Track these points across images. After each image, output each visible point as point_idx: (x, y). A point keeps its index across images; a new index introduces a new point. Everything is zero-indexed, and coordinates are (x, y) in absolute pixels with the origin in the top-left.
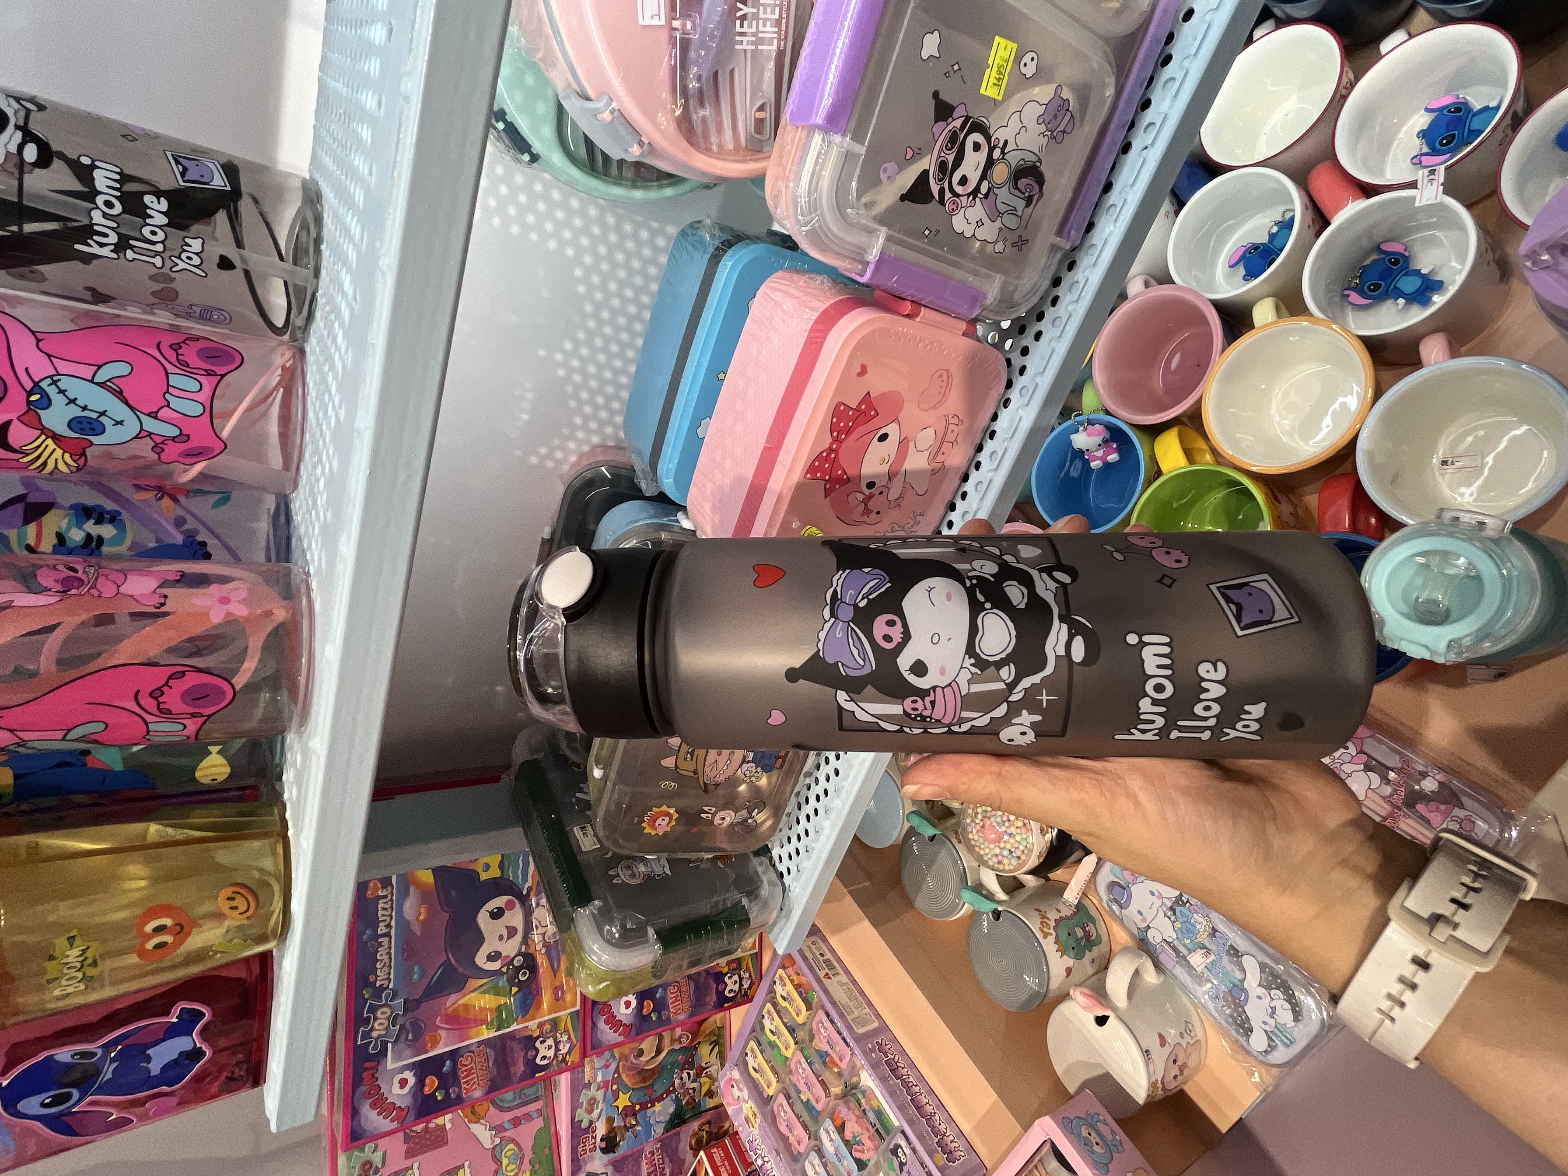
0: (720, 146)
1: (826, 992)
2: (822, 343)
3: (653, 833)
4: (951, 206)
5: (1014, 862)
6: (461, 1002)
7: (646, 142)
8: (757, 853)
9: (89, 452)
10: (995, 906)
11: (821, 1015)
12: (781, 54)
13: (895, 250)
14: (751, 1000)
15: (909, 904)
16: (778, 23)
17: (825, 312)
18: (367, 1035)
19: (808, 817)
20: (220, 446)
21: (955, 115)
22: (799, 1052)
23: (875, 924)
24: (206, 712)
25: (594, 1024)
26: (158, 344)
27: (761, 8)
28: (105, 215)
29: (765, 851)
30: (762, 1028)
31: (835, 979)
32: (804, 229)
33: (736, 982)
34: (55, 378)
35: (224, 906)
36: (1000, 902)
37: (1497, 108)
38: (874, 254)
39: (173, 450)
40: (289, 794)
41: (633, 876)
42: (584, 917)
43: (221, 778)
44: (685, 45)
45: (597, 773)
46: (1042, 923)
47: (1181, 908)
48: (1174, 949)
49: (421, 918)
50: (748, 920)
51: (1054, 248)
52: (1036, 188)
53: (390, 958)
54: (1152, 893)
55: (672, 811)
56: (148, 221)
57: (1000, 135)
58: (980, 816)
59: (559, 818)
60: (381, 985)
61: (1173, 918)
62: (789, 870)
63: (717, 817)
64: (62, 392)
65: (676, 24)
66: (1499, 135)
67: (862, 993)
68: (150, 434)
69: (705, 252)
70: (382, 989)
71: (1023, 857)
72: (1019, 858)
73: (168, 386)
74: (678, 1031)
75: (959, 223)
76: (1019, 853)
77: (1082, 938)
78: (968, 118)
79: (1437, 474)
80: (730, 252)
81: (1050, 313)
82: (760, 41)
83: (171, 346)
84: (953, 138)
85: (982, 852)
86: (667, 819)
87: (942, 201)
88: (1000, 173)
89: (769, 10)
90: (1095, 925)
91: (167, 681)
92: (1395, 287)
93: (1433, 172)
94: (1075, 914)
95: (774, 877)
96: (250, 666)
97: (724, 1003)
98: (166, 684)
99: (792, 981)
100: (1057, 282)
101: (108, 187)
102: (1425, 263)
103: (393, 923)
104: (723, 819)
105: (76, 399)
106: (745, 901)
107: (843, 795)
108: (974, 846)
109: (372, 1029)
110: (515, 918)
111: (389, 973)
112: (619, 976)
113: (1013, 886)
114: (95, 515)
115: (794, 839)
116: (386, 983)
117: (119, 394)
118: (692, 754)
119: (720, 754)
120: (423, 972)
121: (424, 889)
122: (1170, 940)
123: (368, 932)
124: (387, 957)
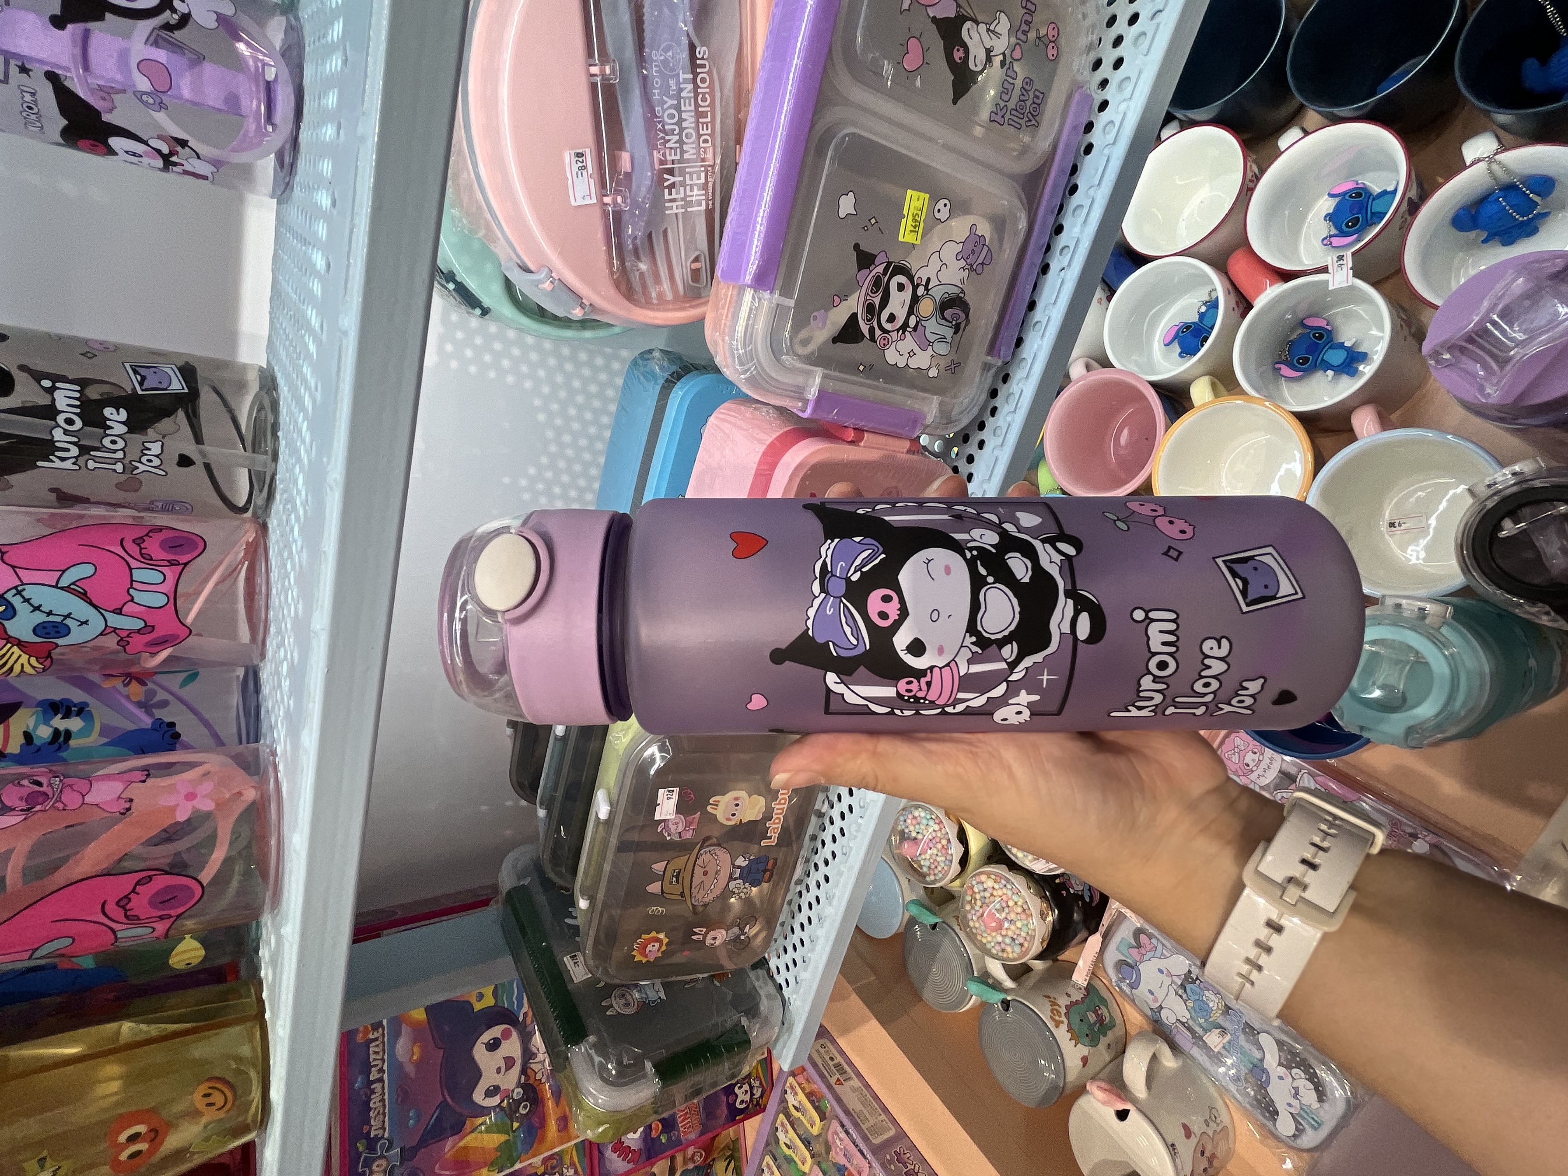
0: (660, 295)
1: (839, 1100)
2: (771, 476)
3: (644, 960)
4: (883, 342)
5: (1017, 949)
6: (461, 1144)
7: (587, 304)
8: (755, 967)
9: (55, 654)
10: (1002, 996)
11: (835, 1124)
12: (709, 213)
13: (831, 386)
14: (764, 1110)
15: (917, 997)
16: (705, 187)
17: (771, 445)
19: (802, 926)
20: (184, 632)
21: (876, 263)
22: (815, 1167)
23: (884, 1023)
24: (173, 912)
25: (602, 1154)
26: (122, 541)
27: (687, 176)
28: (66, 432)
29: (762, 963)
30: (777, 1141)
31: (846, 1084)
32: (742, 376)
33: (746, 1092)
34: (20, 588)
35: (199, 1103)
36: (1006, 991)
37: (1395, 192)
38: (812, 393)
39: (138, 642)
40: (265, 972)
41: (627, 1005)
42: (579, 1053)
43: (195, 962)
44: (618, 216)
45: (583, 904)
46: (1052, 1011)
47: (1192, 986)
48: (1189, 1029)
49: (415, 1058)
50: (748, 1042)
51: (986, 367)
52: (963, 316)
53: (384, 1105)
54: (1161, 971)
55: (661, 936)
56: (108, 432)
57: (922, 275)
58: (979, 903)
59: (548, 947)
60: (376, 1136)
61: (1184, 996)
62: (787, 981)
63: (709, 937)
64: (27, 601)
65: (607, 200)
66: (1398, 221)
67: (876, 1097)
68: (115, 630)
69: (656, 383)
70: (377, 1139)
71: (1026, 945)
72: (1022, 945)
73: (132, 581)
74: (691, 1150)
75: (891, 356)
76: (1021, 940)
77: (1095, 1024)
78: (889, 264)
79: (1387, 537)
80: (679, 384)
81: (990, 422)
82: (689, 204)
83: (134, 541)
84: (877, 282)
85: (984, 941)
86: (657, 945)
87: (873, 339)
88: (926, 307)
89: (695, 176)
90: (1107, 1008)
91: (135, 888)
92: (1323, 360)
93: (1341, 258)
94: (1085, 997)
95: (772, 990)
96: (218, 855)
97: (737, 1115)
98: (133, 891)
99: (803, 1089)
100: (994, 393)
101: (68, 405)
102: (1348, 336)
103: (385, 1067)
104: (715, 938)
105: (41, 606)
106: (744, 1021)
107: (835, 902)
108: (975, 935)
110: (512, 1047)
111: (384, 1121)
112: (618, 1116)
113: (1019, 972)
114: (63, 710)
115: (790, 949)
116: (380, 1132)
117: (84, 596)
118: (677, 877)
119: (705, 873)
120: (418, 1117)
121: (416, 1027)
122: (1185, 1020)
123: (359, 1079)
124: (381, 1104)
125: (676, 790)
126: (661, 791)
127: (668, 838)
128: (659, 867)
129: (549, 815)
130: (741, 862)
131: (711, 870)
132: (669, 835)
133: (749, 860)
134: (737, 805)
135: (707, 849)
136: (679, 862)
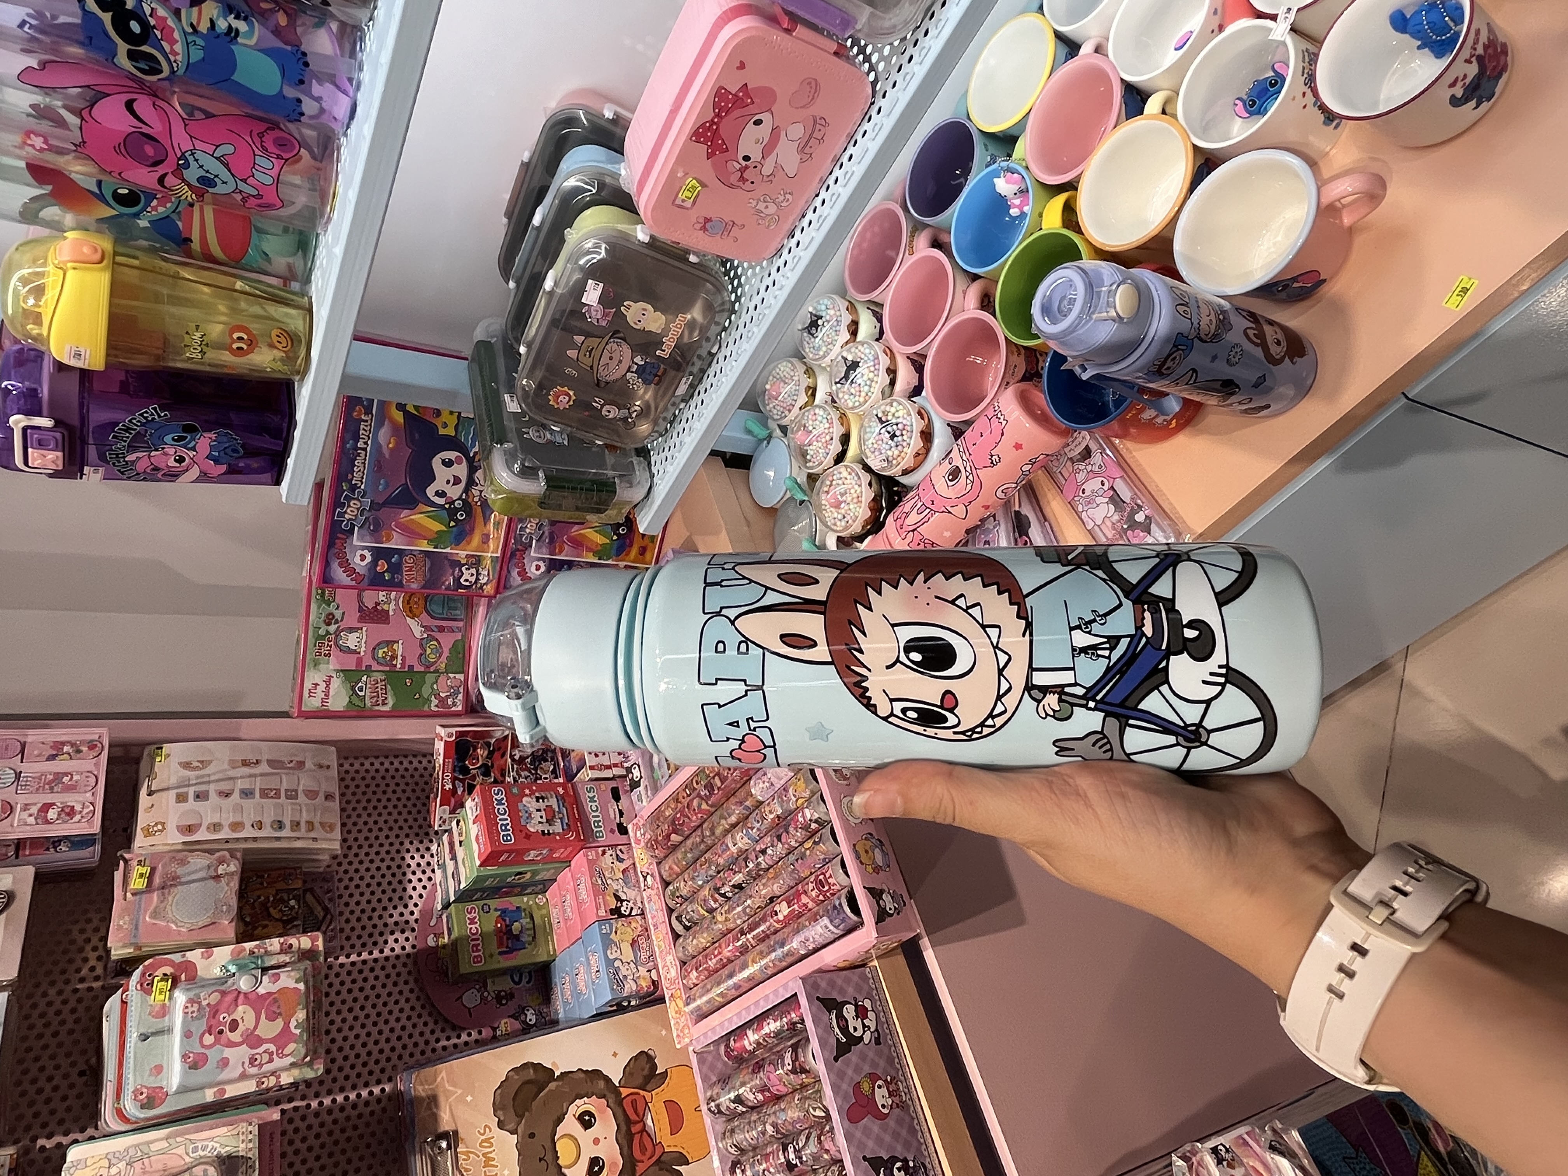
3: (556, 406)
6: (412, 517)
8: (638, 453)
18: (341, 515)
19: (678, 434)
25: (509, 571)
29: (644, 453)
35: (274, 339)
41: (539, 436)
42: (498, 451)
49: (391, 446)
50: (615, 494)
53: (364, 467)
55: (571, 393)
59: (498, 392)
60: (356, 484)
62: (659, 471)
63: (605, 409)
70: (356, 487)
76: (849, 519)
85: (826, 515)
86: (567, 398)
95: (647, 474)
103: (369, 443)
104: (610, 412)
106: (617, 480)
107: (702, 419)
109: (346, 512)
110: (461, 471)
111: (362, 478)
112: (516, 494)
115: (666, 449)
116: (359, 483)
118: (591, 352)
119: (611, 358)
120: (387, 485)
121: (394, 424)
123: (351, 442)
124: (362, 466)
125: (602, 285)
126: (590, 281)
127: (589, 320)
128: (579, 339)
129: (518, 286)
130: (638, 360)
131: (617, 356)
132: (589, 317)
133: (645, 362)
134: (644, 315)
135: (616, 340)
136: (593, 342)
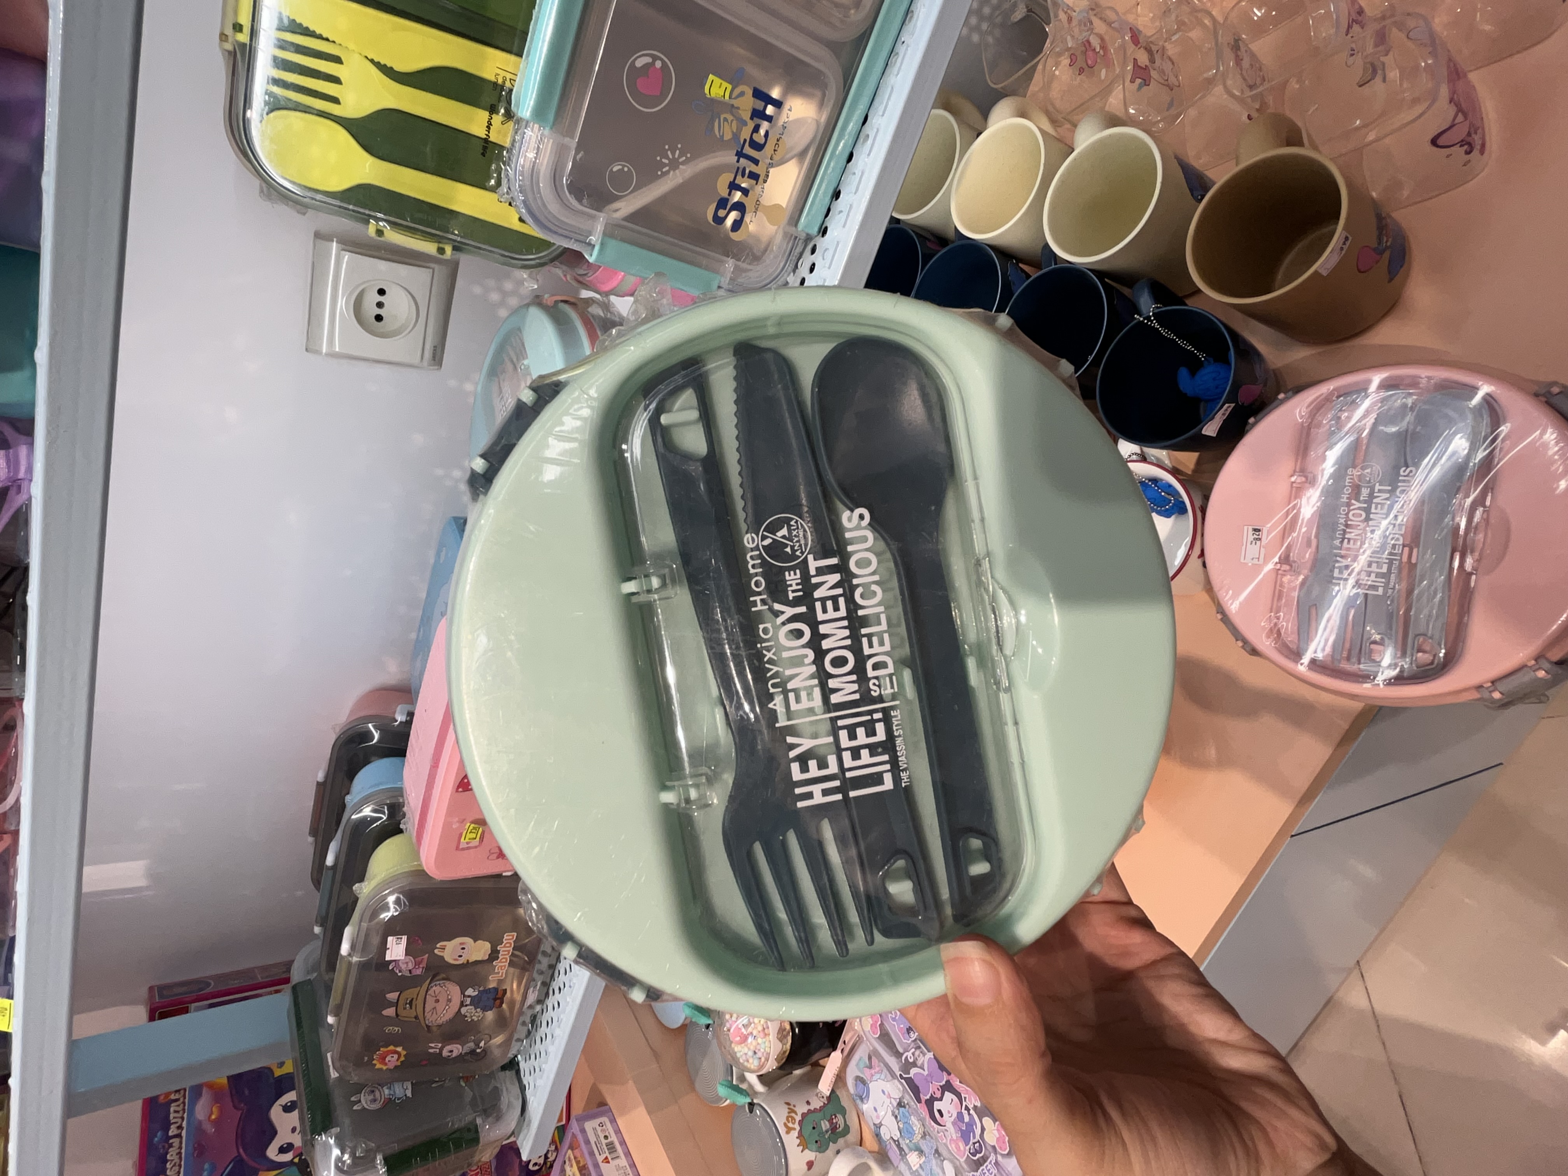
3: (385, 1068)
5: (757, 1062)
8: (504, 1068)
10: (751, 1099)
29: (514, 1065)
41: (375, 1100)
42: (320, 1142)
45: (330, 1019)
46: (787, 1118)
48: (898, 1146)
49: (213, 1117)
50: (477, 1137)
53: (180, 1158)
54: (883, 1092)
55: (399, 1049)
61: (898, 1118)
62: (529, 1083)
63: (445, 1050)
72: (761, 1059)
77: (827, 1131)
85: (734, 1050)
86: (396, 1056)
90: (845, 1116)
94: (825, 1105)
95: (515, 1088)
103: (184, 1124)
104: (451, 1051)
106: (479, 1121)
107: (562, 1026)
111: (179, 1172)
118: (411, 1003)
120: (213, 1168)
121: (217, 1092)
122: (896, 1139)
123: (159, 1134)
124: (178, 1156)
125: (404, 937)
126: (390, 939)
127: (400, 974)
128: (392, 996)
130: (469, 992)
131: (444, 997)
132: (400, 971)
133: (479, 991)
134: (463, 949)
135: (438, 982)
136: (410, 993)
